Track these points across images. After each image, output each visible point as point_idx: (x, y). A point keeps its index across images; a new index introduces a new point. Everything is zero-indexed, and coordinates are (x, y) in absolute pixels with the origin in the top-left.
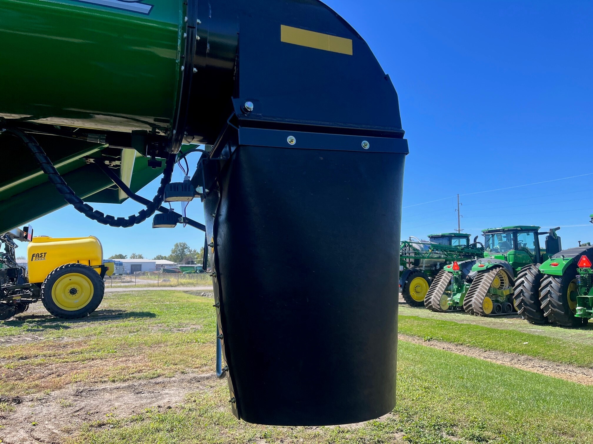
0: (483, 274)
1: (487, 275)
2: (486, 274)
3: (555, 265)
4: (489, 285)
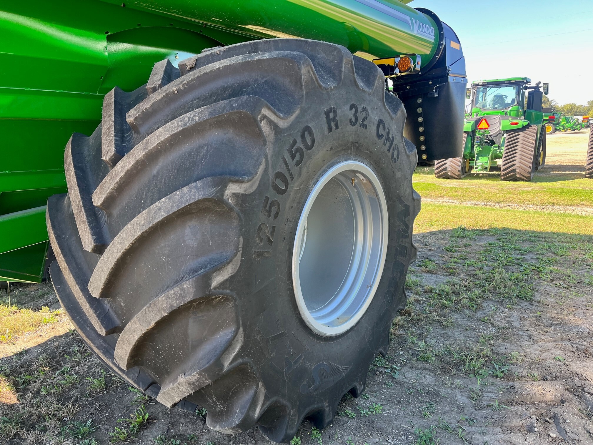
0: (517, 133)
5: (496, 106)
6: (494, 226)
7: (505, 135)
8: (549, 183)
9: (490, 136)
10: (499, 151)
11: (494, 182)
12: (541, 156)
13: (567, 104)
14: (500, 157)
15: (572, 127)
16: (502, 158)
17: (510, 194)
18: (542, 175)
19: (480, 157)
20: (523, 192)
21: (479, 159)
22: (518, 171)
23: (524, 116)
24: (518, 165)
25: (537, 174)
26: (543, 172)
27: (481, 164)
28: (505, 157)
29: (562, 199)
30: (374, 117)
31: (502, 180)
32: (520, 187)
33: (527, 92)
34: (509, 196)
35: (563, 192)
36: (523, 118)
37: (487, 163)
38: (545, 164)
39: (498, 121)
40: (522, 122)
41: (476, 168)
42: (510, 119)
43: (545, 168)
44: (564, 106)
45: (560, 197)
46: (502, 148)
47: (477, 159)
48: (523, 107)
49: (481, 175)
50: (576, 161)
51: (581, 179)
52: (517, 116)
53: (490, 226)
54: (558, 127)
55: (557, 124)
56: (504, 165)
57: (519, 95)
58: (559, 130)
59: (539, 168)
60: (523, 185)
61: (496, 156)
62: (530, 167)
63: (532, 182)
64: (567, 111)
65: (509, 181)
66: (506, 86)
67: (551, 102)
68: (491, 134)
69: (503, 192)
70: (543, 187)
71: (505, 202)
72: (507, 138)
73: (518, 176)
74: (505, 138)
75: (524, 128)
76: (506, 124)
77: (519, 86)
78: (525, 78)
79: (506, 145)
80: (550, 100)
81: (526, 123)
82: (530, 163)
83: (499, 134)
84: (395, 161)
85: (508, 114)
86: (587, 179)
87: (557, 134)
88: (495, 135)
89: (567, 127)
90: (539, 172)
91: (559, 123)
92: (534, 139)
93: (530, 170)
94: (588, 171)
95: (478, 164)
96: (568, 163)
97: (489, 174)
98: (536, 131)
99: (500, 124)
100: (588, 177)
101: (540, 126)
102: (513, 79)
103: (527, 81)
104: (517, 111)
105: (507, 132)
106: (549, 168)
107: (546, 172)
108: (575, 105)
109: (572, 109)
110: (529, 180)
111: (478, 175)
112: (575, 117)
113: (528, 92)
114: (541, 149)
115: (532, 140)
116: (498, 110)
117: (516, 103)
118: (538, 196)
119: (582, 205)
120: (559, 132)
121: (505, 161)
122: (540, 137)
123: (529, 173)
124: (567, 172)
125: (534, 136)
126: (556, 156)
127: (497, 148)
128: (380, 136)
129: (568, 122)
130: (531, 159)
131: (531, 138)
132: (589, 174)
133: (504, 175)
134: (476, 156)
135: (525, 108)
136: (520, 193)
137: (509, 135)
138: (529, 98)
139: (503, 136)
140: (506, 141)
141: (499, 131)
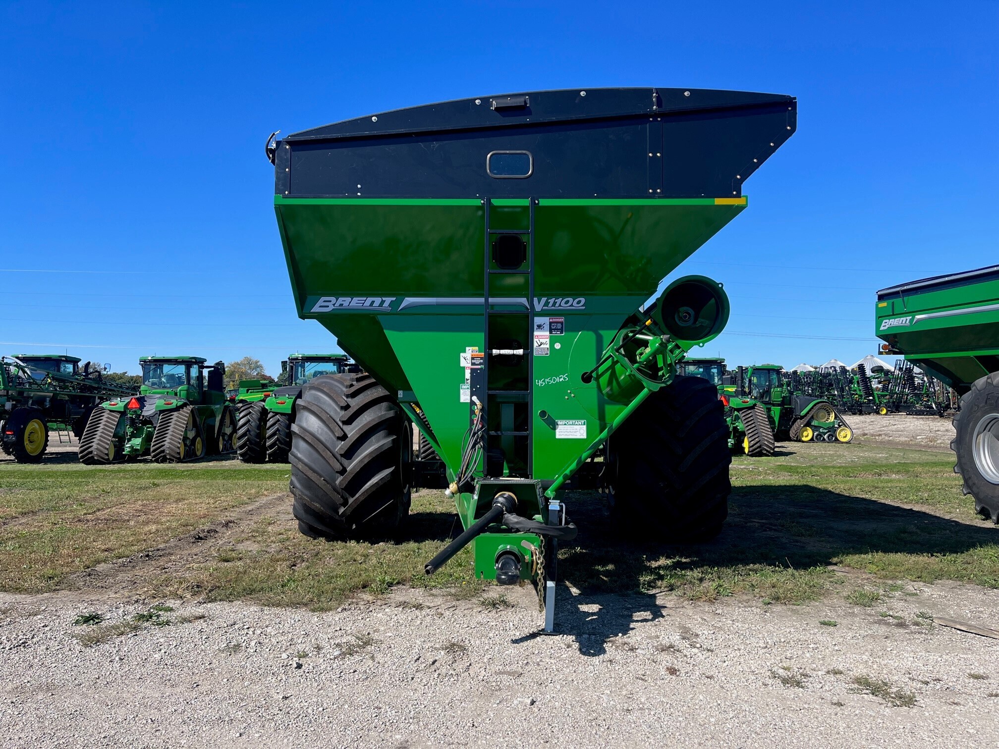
0: (172, 413)
1: (178, 415)
2: (175, 413)
3: (282, 403)
4: (185, 426)
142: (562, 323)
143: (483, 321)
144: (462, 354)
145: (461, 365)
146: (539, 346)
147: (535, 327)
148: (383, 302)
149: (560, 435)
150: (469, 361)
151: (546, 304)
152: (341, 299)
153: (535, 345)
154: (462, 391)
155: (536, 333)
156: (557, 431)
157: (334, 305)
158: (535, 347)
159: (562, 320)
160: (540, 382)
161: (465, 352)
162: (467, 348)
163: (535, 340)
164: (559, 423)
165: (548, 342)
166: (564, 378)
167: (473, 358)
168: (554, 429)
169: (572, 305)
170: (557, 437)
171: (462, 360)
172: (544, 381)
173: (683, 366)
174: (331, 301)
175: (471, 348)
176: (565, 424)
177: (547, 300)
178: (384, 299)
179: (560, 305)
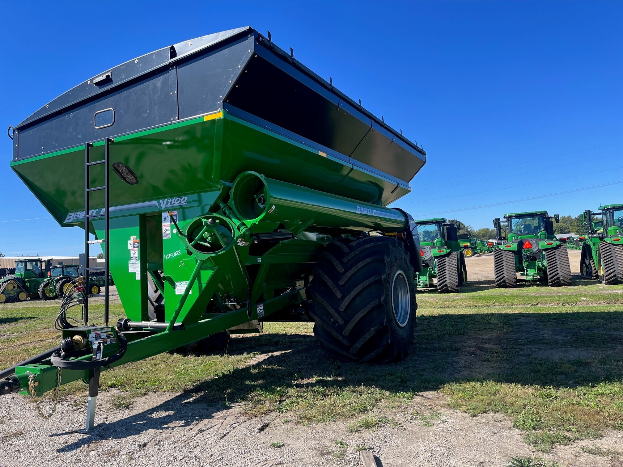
5: (426, 239)
6: (441, 314)
7: (436, 260)
8: (471, 293)
9: (425, 261)
10: (433, 271)
11: (434, 295)
12: (464, 275)
13: (482, 229)
14: (435, 277)
15: (488, 250)
16: (436, 277)
17: (446, 302)
18: (466, 288)
19: (420, 277)
20: (455, 300)
21: (420, 278)
22: (449, 285)
23: (446, 245)
24: (448, 281)
25: (463, 288)
26: (467, 286)
27: (422, 281)
28: (438, 276)
29: (481, 302)
30: (403, 257)
31: (439, 293)
32: (452, 297)
33: (445, 227)
34: (446, 303)
35: (481, 298)
36: (446, 247)
37: (426, 281)
38: (468, 281)
39: (429, 249)
40: (445, 250)
41: (419, 285)
42: (437, 248)
43: (468, 283)
44: (479, 231)
45: (480, 301)
46: (435, 269)
47: (419, 278)
48: (444, 239)
49: (423, 291)
50: (491, 278)
51: (494, 289)
52: (442, 246)
53: (439, 314)
54: (476, 250)
55: (475, 248)
56: (439, 281)
57: (440, 230)
58: (477, 253)
59: (463, 284)
60: (454, 295)
61: (432, 276)
62: (456, 282)
63: (460, 293)
64: (483, 235)
65: (444, 293)
66: (431, 224)
67: (467, 228)
68: (426, 259)
69: (441, 301)
70: (468, 296)
71: (444, 307)
72: (437, 262)
73: (449, 289)
74: (436, 262)
75: (448, 255)
76: (435, 252)
77: (439, 224)
78: (443, 219)
79: (437, 267)
80: (466, 227)
81: (448, 251)
82: (456, 279)
83: (432, 259)
84: (409, 271)
85: (435, 244)
86: (497, 288)
87: (476, 256)
88: (429, 260)
89: (483, 250)
90: (464, 286)
91: (476, 247)
92: (456, 261)
93: (457, 284)
94: (497, 283)
95: (421, 282)
96: (485, 279)
97: (428, 290)
98: (456, 256)
99: (431, 252)
100: (498, 287)
101: (459, 252)
102: (435, 220)
103: (444, 220)
104: (441, 242)
105: (437, 257)
106: (471, 283)
107: (469, 286)
108: (488, 230)
109: (486, 233)
110: (457, 291)
111: (421, 291)
112: (490, 241)
113: (447, 228)
114: (463, 269)
115: (455, 262)
116: (427, 241)
117: (439, 237)
118: (465, 302)
119: (495, 305)
120: (478, 255)
121: (439, 278)
122: (460, 260)
123: (457, 286)
124: (484, 285)
125: (455, 260)
126: (475, 274)
127: (432, 270)
128: (405, 263)
129: (484, 246)
130: (456, 276)
131: (454, 261)
132: (498, 285)
133: (440, 289)
134: (418, 276)
135: (446, 240)
136: (453, 301)
137: (438, 260)
138: (448, 232)
139: (434, 260)
140: (437, 264)
141: (431, 257)
142: (176, 215)
143: (137, 218)
144: (129, 241)
145: (129, 249)
146: (166, 232)
147: (163, 219)
148: (93, 212)
149: (178, 292)
150: (132, 246)
151: (167, 204)
152: (76, 213)
153: (163, 231)
154: (129, 265)
155: (163, 224)
156: (176, 289)
157: (73, 217)
158: (163, 233)
159: (177, 213)
160: (167, 256)
161: (130, 240)
162: (131, 237)
163: (163, 228)
164: (177, 284)
165: (170, 229)
166: (179, 253)
167: (134, 244)
168: (175, 288)
169: (180, 203)
170: (176, 293)
171: (129, 244)
172: (168, 256)
173: (611, 211)
174: (72, 216)
175: (133, 237)
176: (180, 285)
177: (167, 200)
178: (93, 211)
179: (174, 204)
